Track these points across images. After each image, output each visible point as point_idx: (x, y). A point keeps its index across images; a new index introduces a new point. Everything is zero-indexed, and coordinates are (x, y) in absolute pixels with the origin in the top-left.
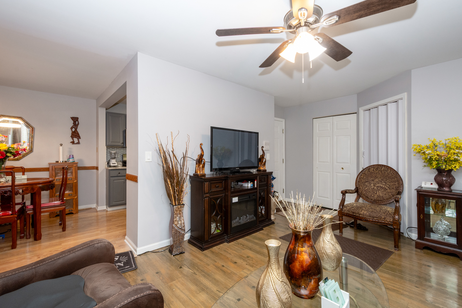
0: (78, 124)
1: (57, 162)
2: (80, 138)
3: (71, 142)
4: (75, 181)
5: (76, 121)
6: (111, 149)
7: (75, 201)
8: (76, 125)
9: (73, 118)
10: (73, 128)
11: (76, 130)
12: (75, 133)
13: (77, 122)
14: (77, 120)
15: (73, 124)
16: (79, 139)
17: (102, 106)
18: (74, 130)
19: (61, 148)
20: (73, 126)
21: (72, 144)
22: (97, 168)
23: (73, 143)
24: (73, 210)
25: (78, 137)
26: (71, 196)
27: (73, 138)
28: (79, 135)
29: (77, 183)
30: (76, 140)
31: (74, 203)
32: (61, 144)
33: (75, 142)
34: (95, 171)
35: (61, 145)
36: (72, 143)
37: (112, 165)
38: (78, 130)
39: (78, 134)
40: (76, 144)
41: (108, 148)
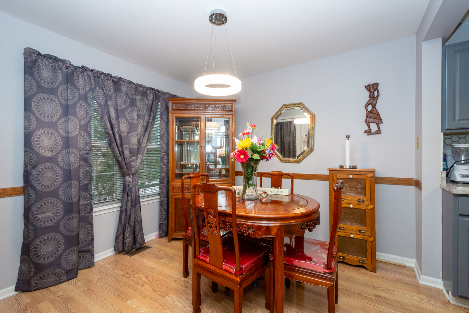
0: (378, 95)
1: (341, 167)
2: (382, 123)
3: (366, 132)
4: (371, 207)
5: (375, 90)
6: (455, 138)
7: (370, 246)
8: (374, 98)
9: (368, 87)
10: (369, 105)
11: (374, 106)
12: (373, 113)
13: (376, 93)
14: (377, 89)
15: (370, 97)
16: (380, 125)
17: (428, 38)
18: (370, 108)
19: (347, 142)
20: (368, 101)
21: (368, 135)
22: (418, 184)
23: (369, 132)
24: (366, 261)
25: (378, 120)
26: (363, 234)
27: (369, 123)
28: (380, 117)
29: (374, 211)
30: (374, 127)
31: (369, 249)
32: (348, 136)
33: (373, 131)
34: (412, 189)
35: (347, 138)
36: (366, 134)
37: (459, 179)
38: (377, 107)
39: (378, 114)
40: (373, 134)
41: (446, 137)
